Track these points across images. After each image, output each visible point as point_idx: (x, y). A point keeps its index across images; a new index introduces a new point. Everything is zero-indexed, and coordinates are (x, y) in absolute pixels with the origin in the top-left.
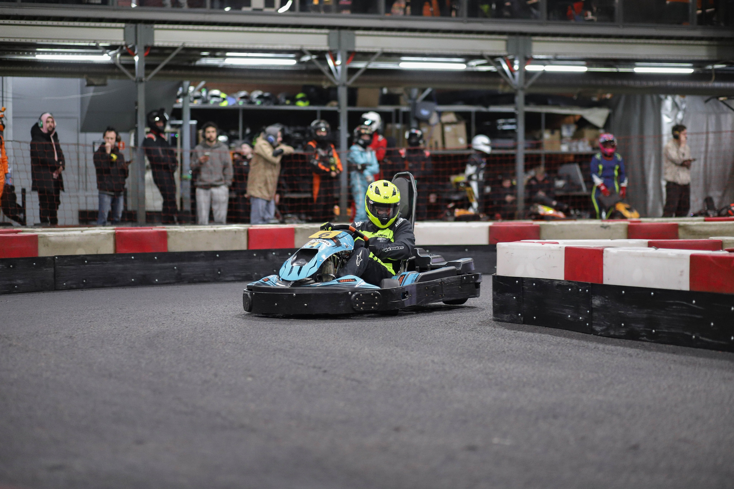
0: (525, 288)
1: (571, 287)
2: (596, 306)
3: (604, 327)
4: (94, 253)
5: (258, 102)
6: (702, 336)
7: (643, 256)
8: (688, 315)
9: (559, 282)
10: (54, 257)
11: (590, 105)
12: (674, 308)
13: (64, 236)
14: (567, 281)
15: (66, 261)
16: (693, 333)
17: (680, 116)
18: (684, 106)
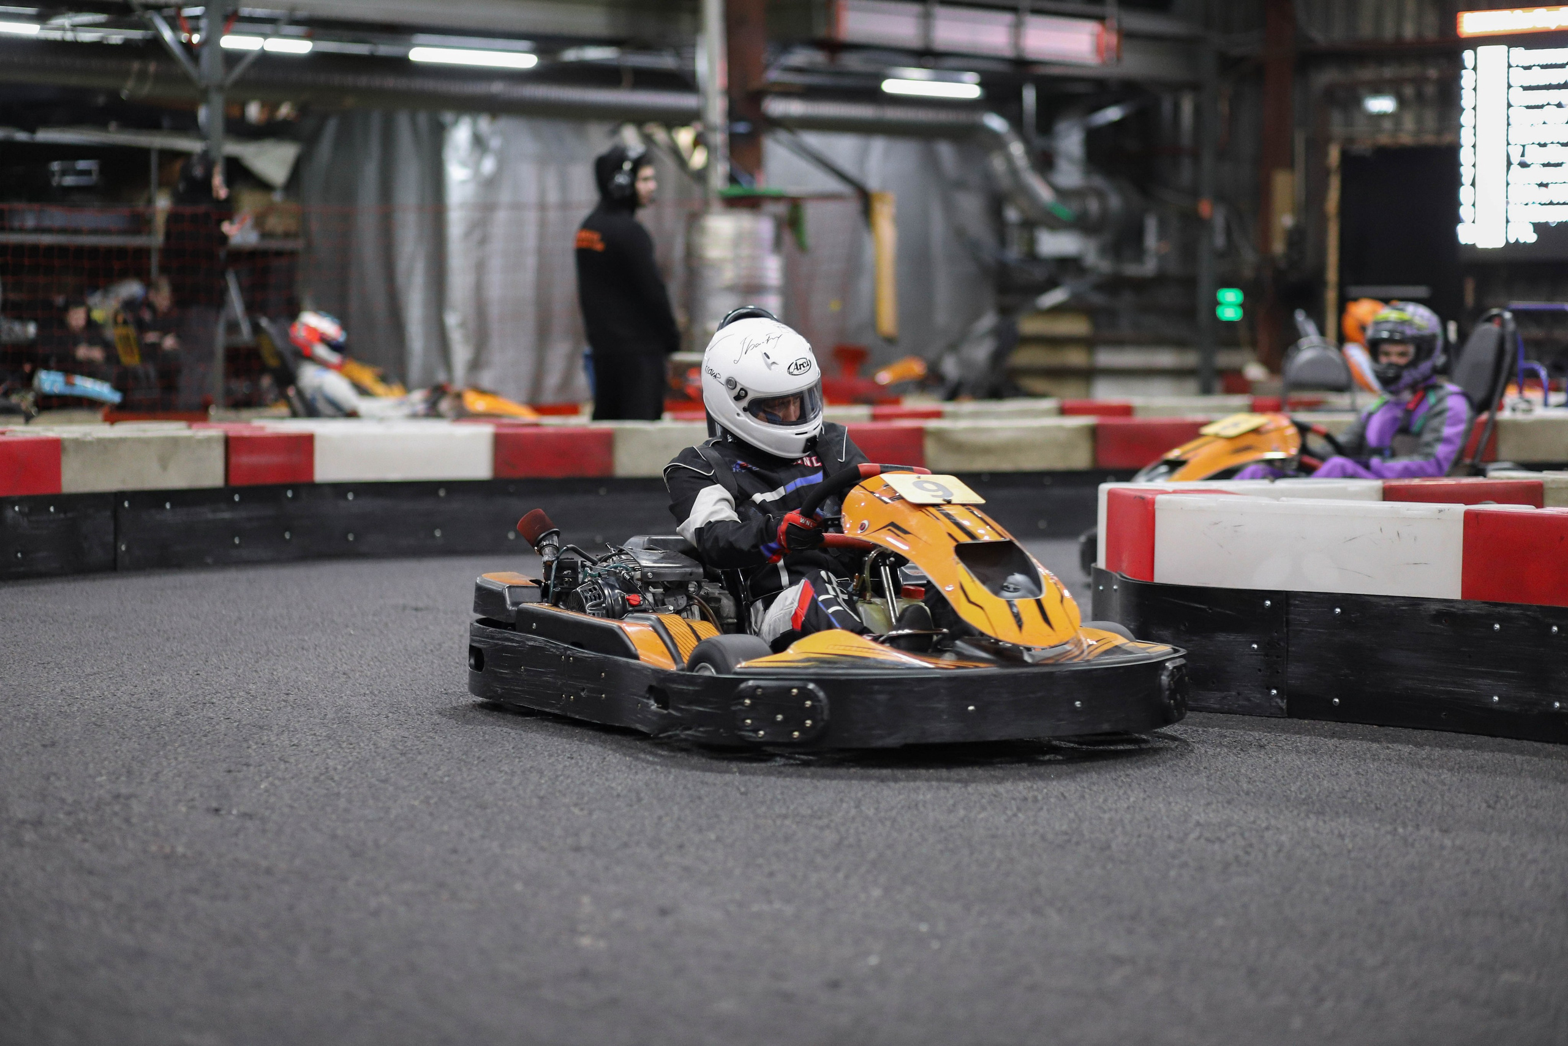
0: (1302, 620)
17: (488, 165)
18: (495, 143)
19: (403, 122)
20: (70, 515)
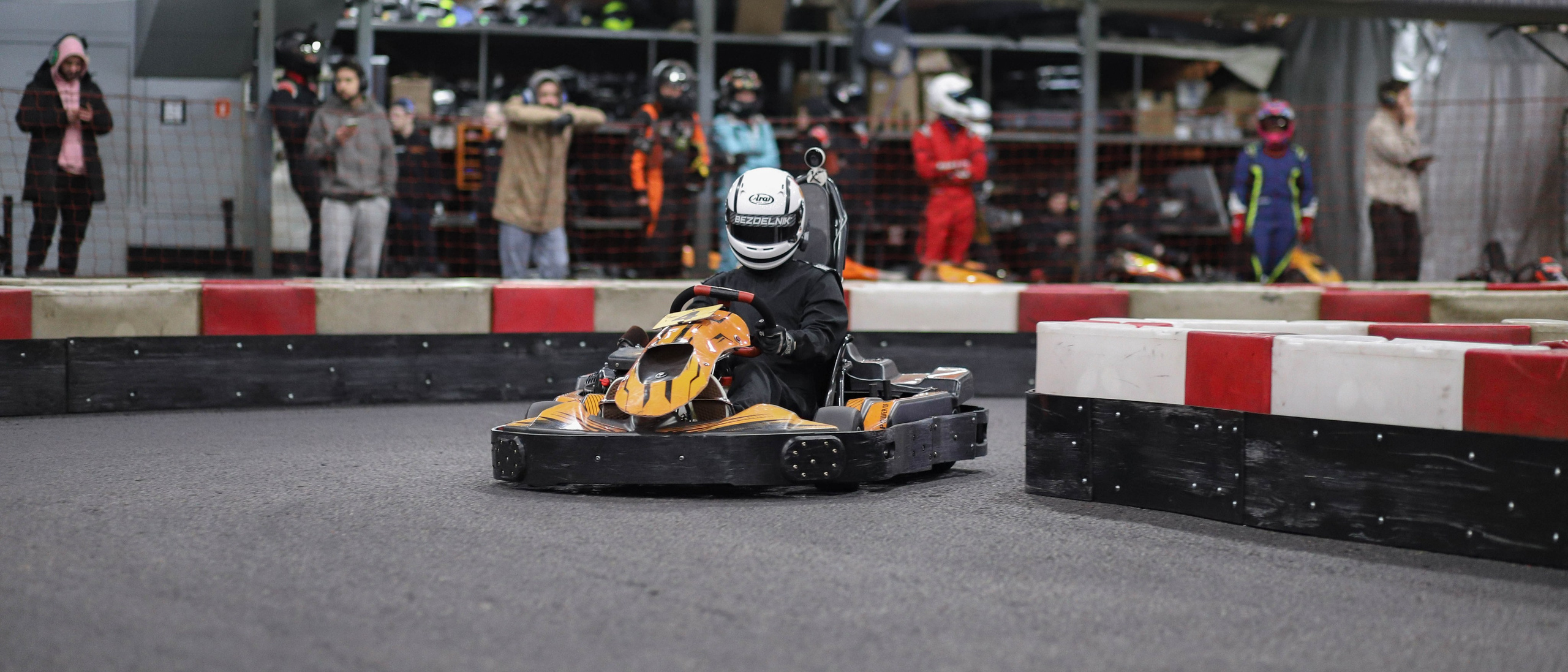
0: (1098, 422)
1: (1199, 420)
2: (1254, 462)
3: (1272, 510)
4: (155, 332)
5: (522, 20)
6: (1489, 531)
7: (1362, 354)
8: (1459, 485)
9: (1173, 408)
10: (67, 341)
11: (1239, 39)
12: (1428, 469)
13: (90, 294)
14: (1192, 407)
15: (91, 350)
16: (1468, 525)
17: (1434, 66)
18: (1442, 45)
19: (1365, 26)
20: (600, 350)
